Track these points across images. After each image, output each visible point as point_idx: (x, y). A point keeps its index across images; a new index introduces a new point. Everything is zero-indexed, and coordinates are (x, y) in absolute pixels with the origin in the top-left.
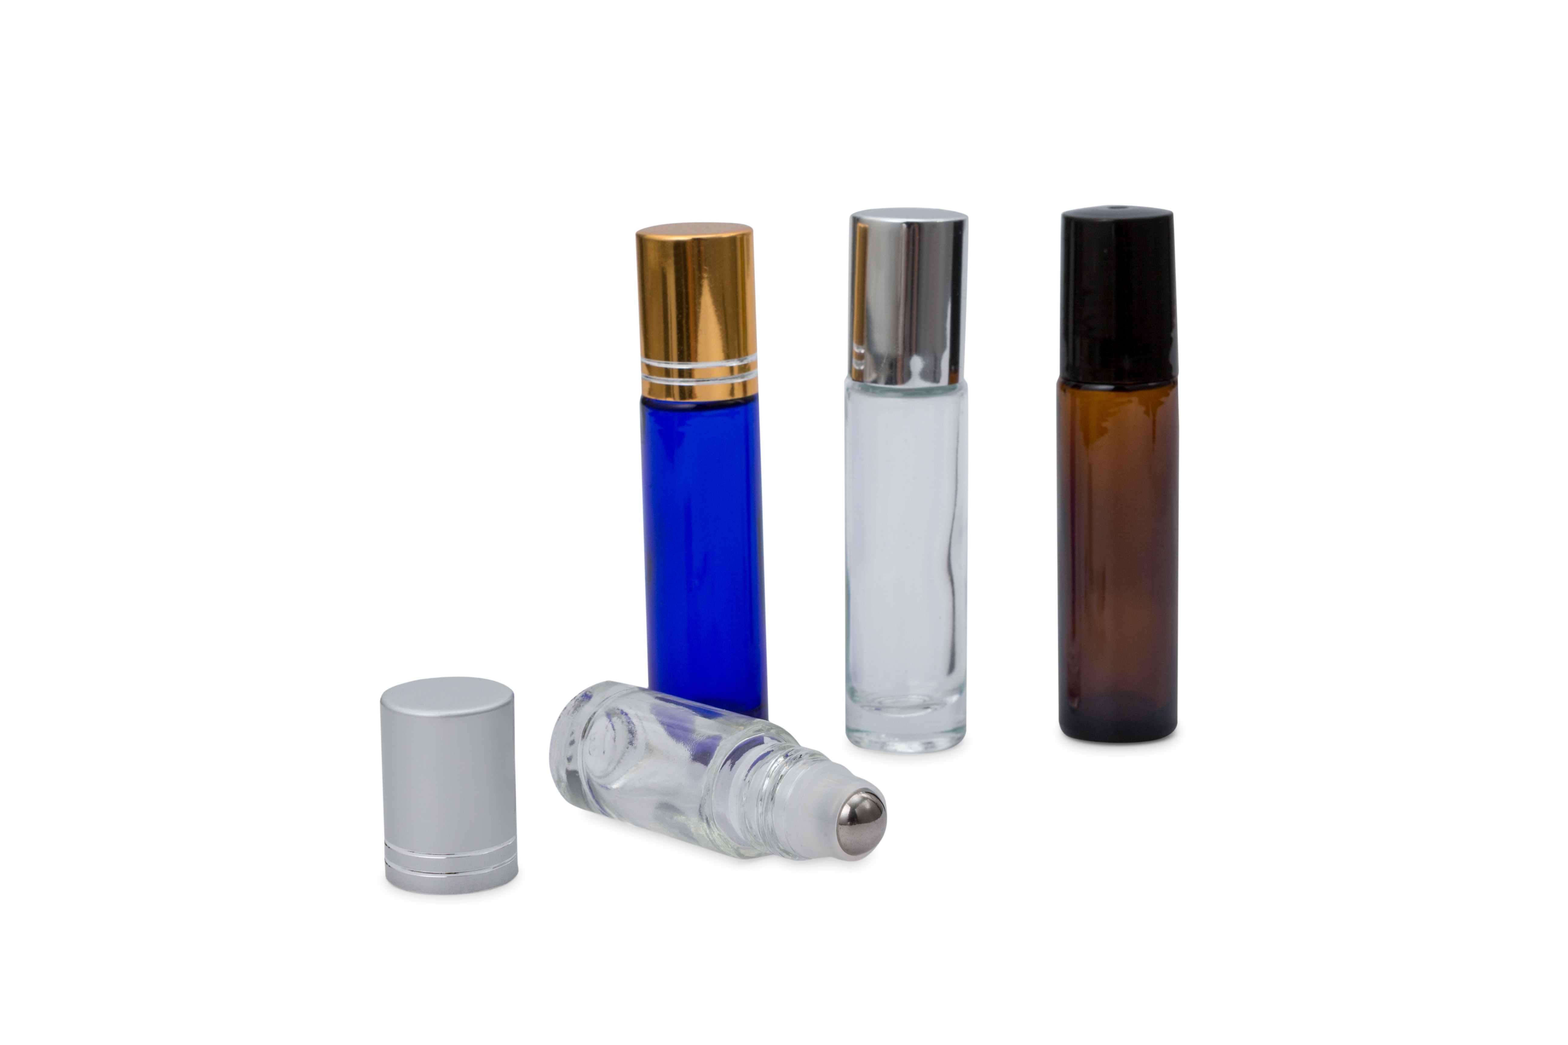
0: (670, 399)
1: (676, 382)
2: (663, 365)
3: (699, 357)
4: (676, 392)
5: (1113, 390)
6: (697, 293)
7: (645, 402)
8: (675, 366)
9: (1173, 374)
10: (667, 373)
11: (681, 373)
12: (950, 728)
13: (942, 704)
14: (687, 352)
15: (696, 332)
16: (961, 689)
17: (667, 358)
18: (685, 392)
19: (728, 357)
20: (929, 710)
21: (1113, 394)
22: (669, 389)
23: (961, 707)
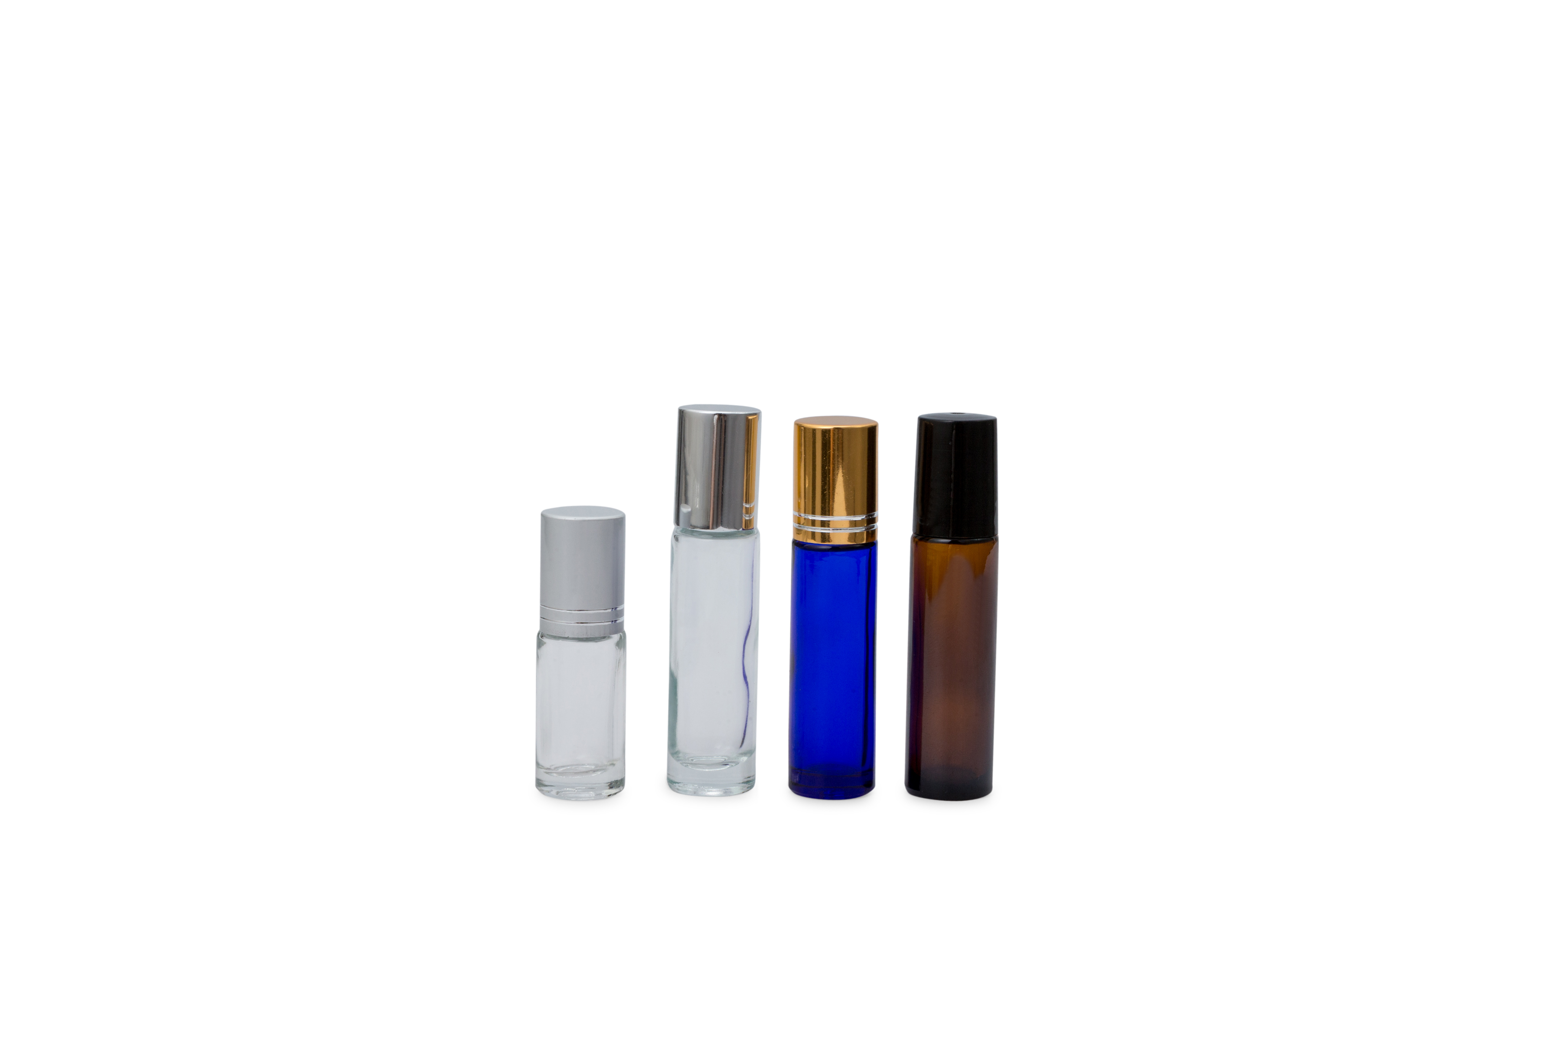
0: (813, 542)
1: (819, 530)
2: (811, 517)
3: (835, 513)
4: (819, 538)
5: (949, 543)
6: (836, 467)
7: (796, 544)
8: (819, 518)
9: (995, 533)
10: (813, 523)
11: (824, 524)
12: (741, 782)
13: (737, 763)
14: (827, 509)
15: (833, 495)
16: (751, 752)
17: (813, 513)
18: (825, 537)
19: (849, 514)
20: (728, 766)
21: (950, 546)
22: (813, 534)
23: (751, 766)
